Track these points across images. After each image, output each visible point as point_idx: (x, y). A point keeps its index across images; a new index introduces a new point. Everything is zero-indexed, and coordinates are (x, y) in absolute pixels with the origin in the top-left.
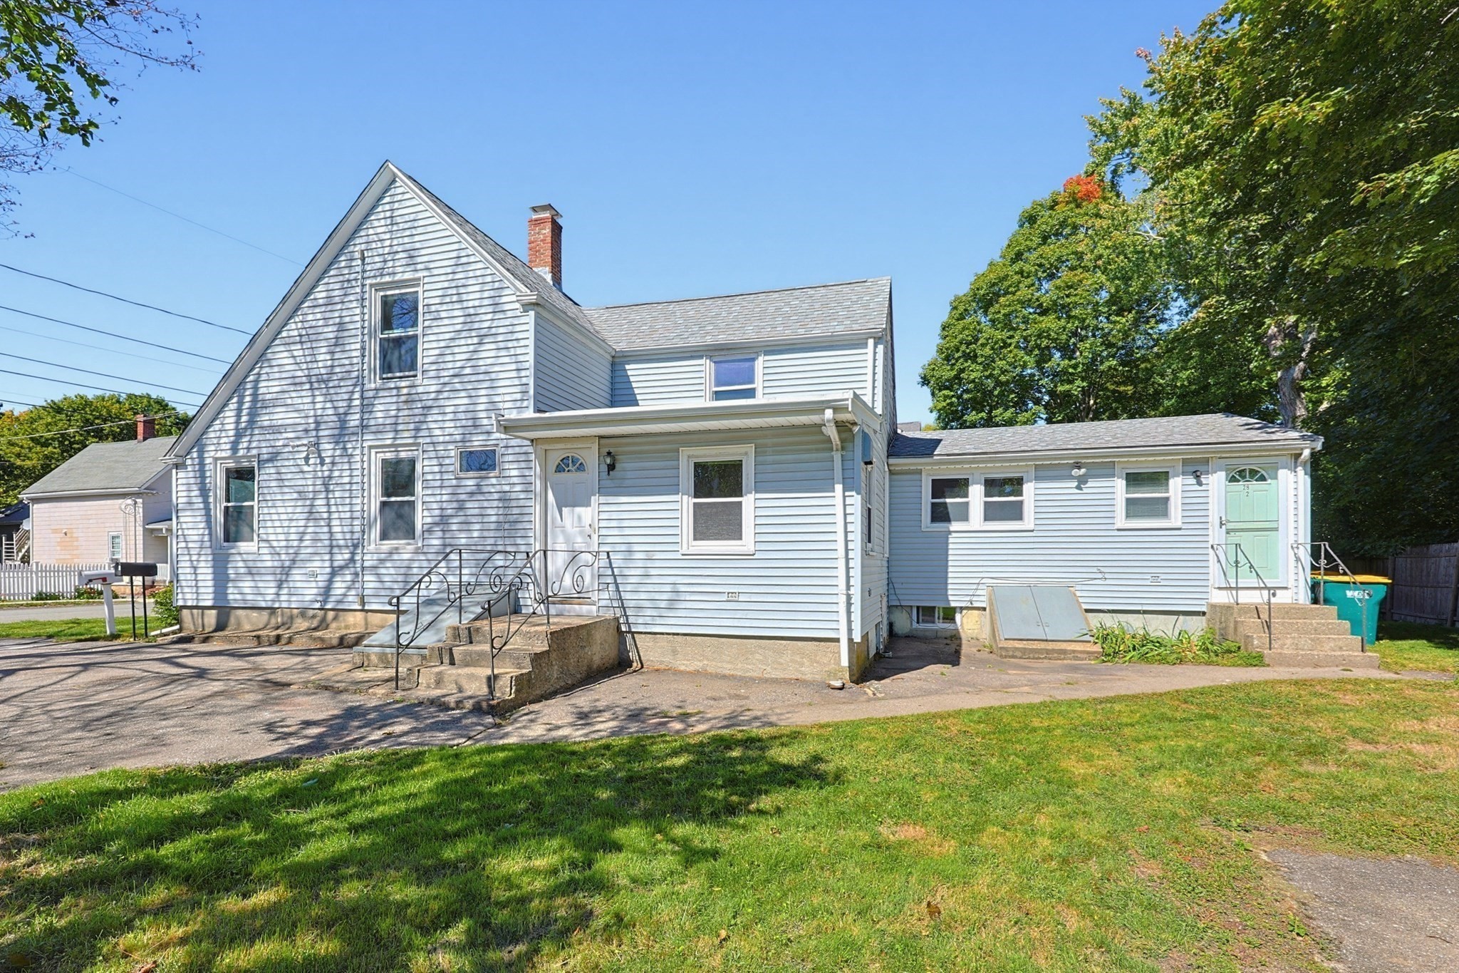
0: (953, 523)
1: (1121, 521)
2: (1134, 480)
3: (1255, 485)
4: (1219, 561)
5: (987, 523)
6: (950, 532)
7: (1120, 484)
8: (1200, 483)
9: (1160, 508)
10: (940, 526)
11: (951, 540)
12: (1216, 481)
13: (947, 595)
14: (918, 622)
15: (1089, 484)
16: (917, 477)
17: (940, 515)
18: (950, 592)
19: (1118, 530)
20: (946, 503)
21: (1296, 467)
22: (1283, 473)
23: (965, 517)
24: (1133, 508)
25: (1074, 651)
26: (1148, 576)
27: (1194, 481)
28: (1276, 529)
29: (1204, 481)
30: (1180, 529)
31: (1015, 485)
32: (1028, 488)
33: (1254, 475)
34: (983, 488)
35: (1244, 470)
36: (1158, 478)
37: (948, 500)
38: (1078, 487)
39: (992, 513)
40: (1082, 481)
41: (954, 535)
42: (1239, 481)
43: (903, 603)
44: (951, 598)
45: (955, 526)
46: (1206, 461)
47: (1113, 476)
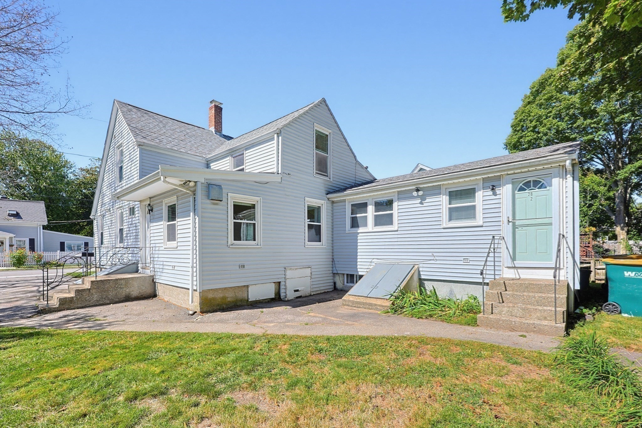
0: (360, 228)
1: (446, 223)
2: (454, 195)
3: (537, 192)
4: (507, 248)
5: (377, 227)
6: (359, 233)
7: (445, 199)
8: (495, 194)
9: (470, 212)
10: (354, 230)
11: (359, 238)
12: (506, 190)
13: (357, 269)
14: (347, 283)
15: (427, 200)
16: (343, 204)
17: (355, 223)
18: (358, 267)
19: (444, 228)
20: (356, 217)
21: (566, 175)
22: (555, 181)
23: (366, 225)
24: (453, 214)
25: (376, 305)
26: (462, 259)
27: (491, 193)
28: (551, 224)
29: (498, 192)
30: (482, 226)
31: (389, 204)
32: (395, 205)
33: (538, 184)
34: (374, 207)
35: (530, 182)
36: (469, 193)
37: (358, 215)
38: (421, 203)
39: (379, 221)
40: (423, 198)
41: (360, 235)
42: (525, 190)
43: (339, 272)
44: (359, 270)
45: (361, 230)
46: (499, 178)
47: (440, 194)
